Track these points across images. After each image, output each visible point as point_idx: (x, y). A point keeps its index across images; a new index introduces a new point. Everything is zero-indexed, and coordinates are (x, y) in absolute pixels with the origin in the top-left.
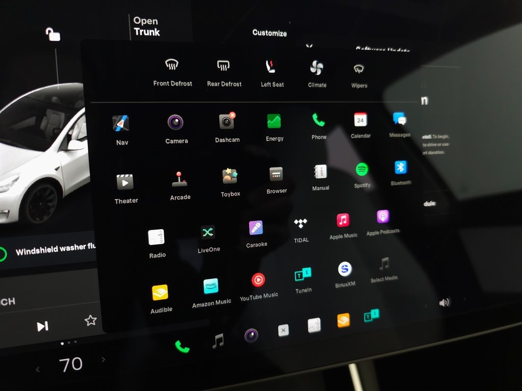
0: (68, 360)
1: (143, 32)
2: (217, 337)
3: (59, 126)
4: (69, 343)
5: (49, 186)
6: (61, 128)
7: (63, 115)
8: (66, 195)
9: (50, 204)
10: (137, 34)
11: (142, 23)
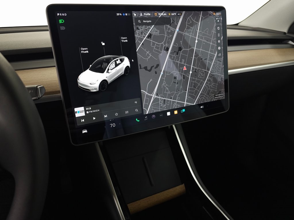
0: (112, 124)
1: (124, 41)
2: (146, 117)
4: (112, 120)
5: (105, 82)
6: (106, 67)
7: (107, 64)
8: (109, 83)
9: (106, 86)
10: (122, 42)
11: (123, 39)
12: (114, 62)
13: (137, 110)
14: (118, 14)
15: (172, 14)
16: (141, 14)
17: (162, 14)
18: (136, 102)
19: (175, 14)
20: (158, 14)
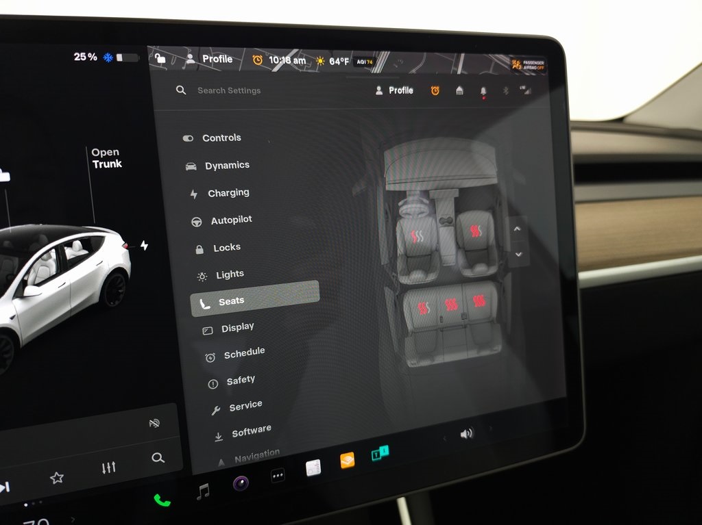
0: (33, 522)
1: (103, 165)
2: (201, 487)
3: (13, 271)
4: (33, 504)
6: (15, 273)
7: (16, 260)
8: (24, 344)
9: (6, 356)
10: (96, 167)
11: (102, 155)
12: (53, 253)
13: (158, 458)
14: (80, 56)
15: (332, 60)
16: (190, 56)
17: (287, 60)
18: (155, 423)
19: (346, 61)
20: (266, 60)
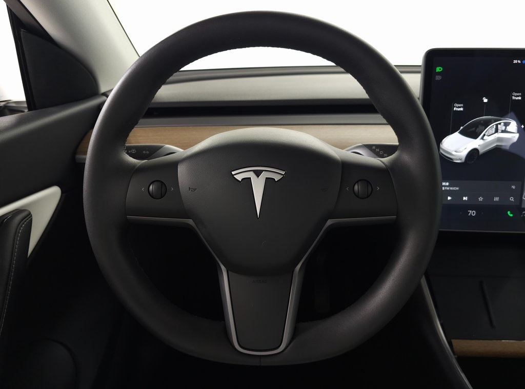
0: (471, 211)
1: (515, 98)
2: (523, 212)
3: (482, 131)
5: (476, 151)
8: (480, 154)
9: (475, 157)
11: (515, 95)
12: (495, 126)
13: (512, 199)
14: (515, 62)
18: (513, 187)
